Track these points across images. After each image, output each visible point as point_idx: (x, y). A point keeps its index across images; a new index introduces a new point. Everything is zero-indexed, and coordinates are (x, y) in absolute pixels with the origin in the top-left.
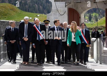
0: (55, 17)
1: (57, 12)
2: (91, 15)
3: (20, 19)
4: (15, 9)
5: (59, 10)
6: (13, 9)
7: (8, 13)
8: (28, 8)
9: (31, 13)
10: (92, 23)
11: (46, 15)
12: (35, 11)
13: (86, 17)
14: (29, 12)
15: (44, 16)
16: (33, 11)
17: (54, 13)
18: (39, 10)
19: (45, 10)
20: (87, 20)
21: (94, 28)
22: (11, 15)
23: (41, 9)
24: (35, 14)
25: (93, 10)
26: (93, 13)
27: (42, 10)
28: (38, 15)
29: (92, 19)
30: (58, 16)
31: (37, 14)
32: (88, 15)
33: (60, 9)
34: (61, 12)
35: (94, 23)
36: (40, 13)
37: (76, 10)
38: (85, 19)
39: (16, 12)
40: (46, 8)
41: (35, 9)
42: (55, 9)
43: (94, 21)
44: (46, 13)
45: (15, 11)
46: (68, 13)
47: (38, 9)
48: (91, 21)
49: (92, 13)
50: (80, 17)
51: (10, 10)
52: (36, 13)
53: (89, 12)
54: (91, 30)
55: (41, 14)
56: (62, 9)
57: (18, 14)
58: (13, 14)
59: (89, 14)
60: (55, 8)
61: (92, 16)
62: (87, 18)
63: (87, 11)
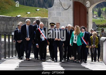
0: (58, 12)
1: (60, 6)
2: (100, 10)
3: (17, 14)
4: (11, 2)
5: (63, 4)
6: (8, 2)
7: (2, 6)
8: (26, 1)
9: (30, 7)
10: (102, 19)
11: (47, 9)
12: (34, 4)
13: (94, 12)
14: (27, 5)
15: (45, 10)
16: (32, 4)
17: (56, 7)
18: (39, 4)
19: (46, 3)
20: (96, 16)
21: (104, 25)
22: (6, 9)
23: (41, 2)
24: (34, 8)
25: (102, 4)
26: (103, 7)
27: (43, 3)
28: (38, 10)
29: (102, 14)
30: (62, 11)
31: (36, 8)
32: (97, 9)
33: (64, 2)
34: (65, 6)
35: (104, 19)
36: (40, 7)
37: (83, 3)
38: (93, 14)
39: (11, 6)
40: (47, 1)
41: (34, 1)
42: (58, 3)
43: (104, 17)
44: (47, 7)
45: (10, 4)
46: (73, 7)
47: (37, 2)
48: (101, 17)
49: (101, 8)
50: (87, 13)
51: (5, 3)
52: (35, 6)
53: (98, 6)
54: (100, 27)
55: (42, 9)
56: (66, 3)
57: (14, 8)
58: (7, 8)
59: (99, 8)
60: (57, 1)
61: (102, 11)
62: (96, 13)
63: (96, 5)
